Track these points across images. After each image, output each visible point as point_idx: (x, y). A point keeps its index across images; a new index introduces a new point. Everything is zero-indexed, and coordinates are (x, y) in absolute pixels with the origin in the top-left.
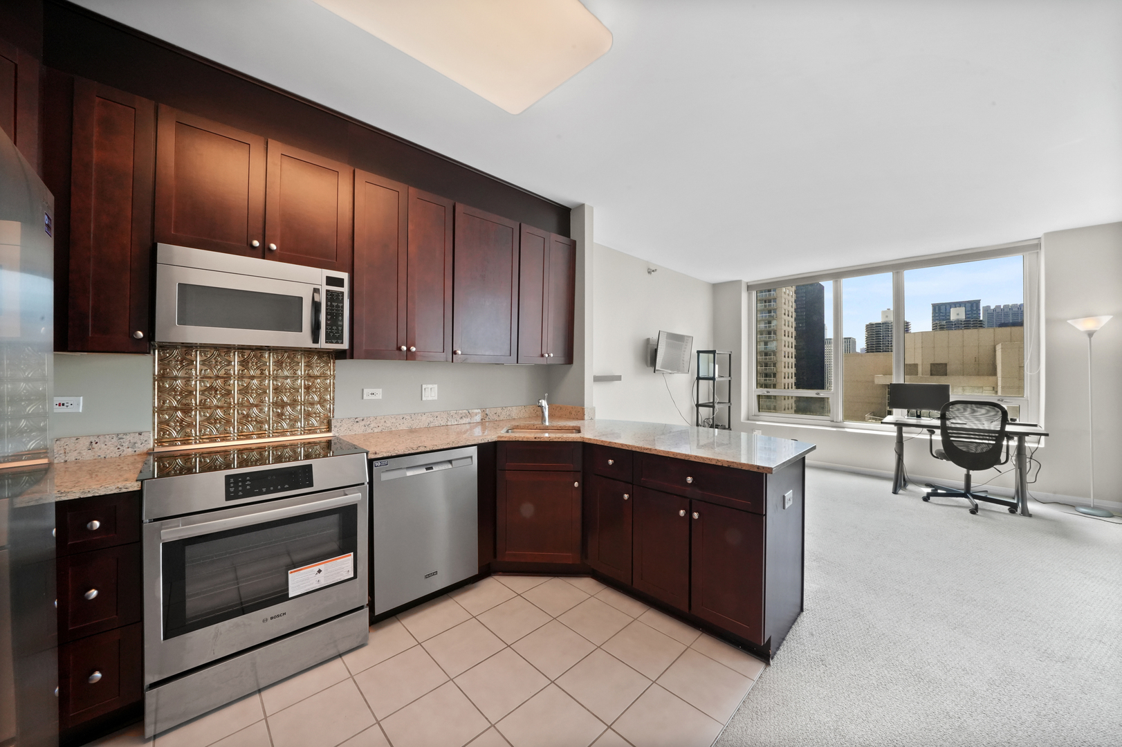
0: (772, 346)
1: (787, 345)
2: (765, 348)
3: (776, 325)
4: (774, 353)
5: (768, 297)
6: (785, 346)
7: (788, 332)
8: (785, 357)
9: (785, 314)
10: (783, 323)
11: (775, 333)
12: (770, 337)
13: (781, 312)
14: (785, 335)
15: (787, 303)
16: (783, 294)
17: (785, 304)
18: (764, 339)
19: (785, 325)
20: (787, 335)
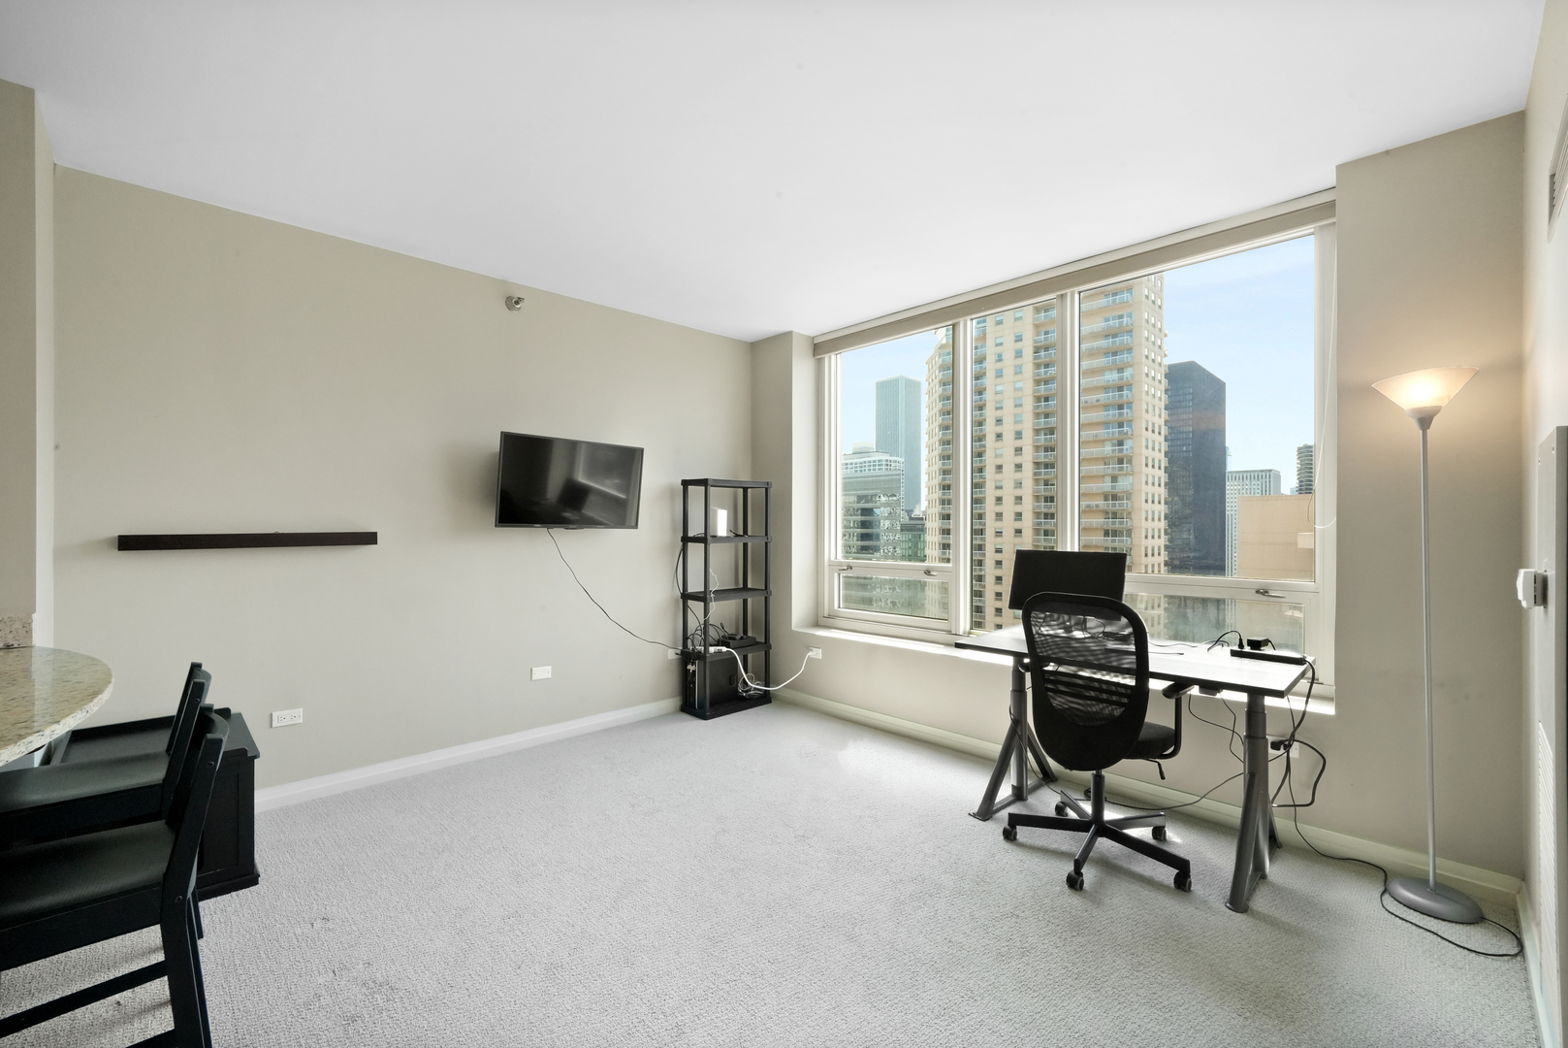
0: (1123, 484)
1: (1150, 482)
2: (1113, 487)
3: (1132, 448)
4: (1129, 496)
5: (1117, 400)
6: (1147, 483)
7: (1153, 460)
8: (1146, 501)
9: (1147, 429)
10: (1144, 443)
11: (1130, 462)
12: (1121, 469)
13: (1140, 426)
14: (1147, 465)
15: (1150, 410)
16: (1144, 394)
17: (1147, 411)
18: (1110, 471)
19: (1147, 447)
20: (1150, 465)
